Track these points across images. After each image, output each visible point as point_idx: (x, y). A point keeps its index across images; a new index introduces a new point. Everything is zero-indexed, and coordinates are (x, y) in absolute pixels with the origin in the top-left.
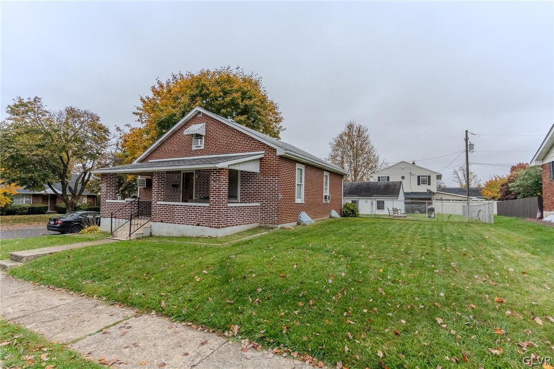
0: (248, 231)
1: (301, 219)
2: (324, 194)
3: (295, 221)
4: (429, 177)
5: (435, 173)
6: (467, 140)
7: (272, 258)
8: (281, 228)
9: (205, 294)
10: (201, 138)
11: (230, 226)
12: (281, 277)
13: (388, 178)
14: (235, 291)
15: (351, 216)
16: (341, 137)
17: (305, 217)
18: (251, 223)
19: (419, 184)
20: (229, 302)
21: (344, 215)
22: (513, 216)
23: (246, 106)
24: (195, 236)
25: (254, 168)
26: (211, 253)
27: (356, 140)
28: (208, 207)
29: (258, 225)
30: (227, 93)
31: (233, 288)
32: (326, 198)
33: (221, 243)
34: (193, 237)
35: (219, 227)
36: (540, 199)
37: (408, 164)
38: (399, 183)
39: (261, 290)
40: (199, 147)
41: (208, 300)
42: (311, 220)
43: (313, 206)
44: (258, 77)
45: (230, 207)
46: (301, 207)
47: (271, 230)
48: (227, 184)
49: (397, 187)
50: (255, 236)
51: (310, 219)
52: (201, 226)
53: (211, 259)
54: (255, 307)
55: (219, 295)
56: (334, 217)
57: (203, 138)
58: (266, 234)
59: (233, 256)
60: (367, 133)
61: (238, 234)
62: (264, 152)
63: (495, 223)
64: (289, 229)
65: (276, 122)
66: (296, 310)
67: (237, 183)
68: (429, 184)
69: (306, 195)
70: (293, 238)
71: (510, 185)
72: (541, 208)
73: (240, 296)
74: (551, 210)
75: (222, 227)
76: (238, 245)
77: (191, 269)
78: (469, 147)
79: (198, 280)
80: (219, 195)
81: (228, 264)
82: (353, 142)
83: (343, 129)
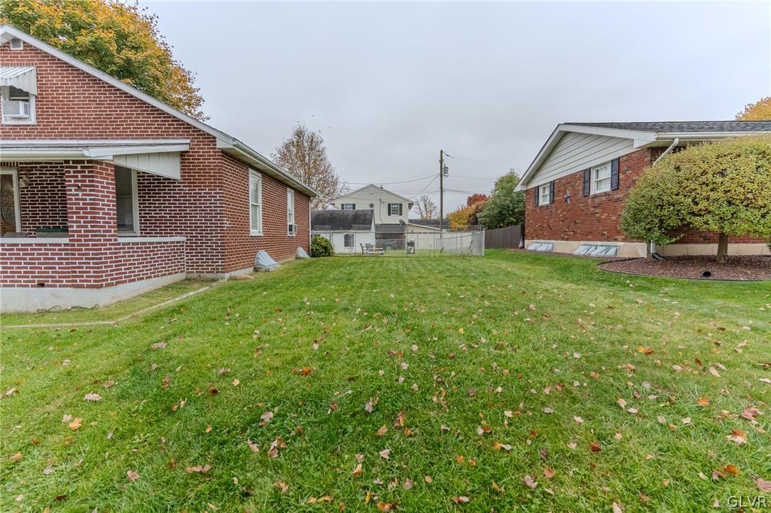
0: (166, 288)
1: (261, 262)
2: (289, 223)
3: (251, 266)
4: (401, 205)
5: (408, 200)
6: (441, 161)
7: (255, 337)
8: (231, 279)
9: (108, 462)
10: (27, 101)
11: (125, 282)
12: (299, 374)
13: (354, 205)
14: (200, 433)
15: (323, 256)
16: (287, 147)
17: (265, 259)
18: (171, 274)
19: (389, 214)
20: (197, 469)
21: (314, 254)
22: (491, 248)
23: (128, 61)
24: (33, 310)
25: (170, 170)
26: (96, 345)
27: (308, 154)
28: (65, 245)
29: (184, 277)
30: (80, 27)
31: (193, 425)
32: (291, 230)
33: (110, 318)
34: (27, 313)
35: (101, 286)
36: (523, 228)
37: (375, 187)
38: (370, 212)
39: (271, 415)
40: (20, 119)
41: (123, 478)
42: (275, 263)
43: (276, 241)
44: (149, 13)
45: (124, 244)
46: (258, 243)
47: (214, 284)
48: (112, 197)
49: (368, 217)
50: (185, 296)
51: (273, 262)
52: (49, 286)
53: (99, 360)
54: (277, 467)
55: (157, 458)
56: (303, 258)
57: (33, 100)
58: (206, 291)
59: (160, 345)
60: (322, 145)
61: (146, 295)
62: (188, 141)
63: (486, 255)
64: (245, 279)
65: (189, 105)
66: (379, 449)
67: (131, 198)
68: (401, 214)
69: (265, 223)
70: (265, 293)
71: (478, 215)
72: (524, 236)
73: (223, 443)
74: (533, 239)
75: (108, 285)
76: (157, 317)
77: (43, 397)
78: (443, 171)
79: (76, 424)
80: (95, 218)
81: (154, 366)
82: (304, 157)
83: (289, 136)
